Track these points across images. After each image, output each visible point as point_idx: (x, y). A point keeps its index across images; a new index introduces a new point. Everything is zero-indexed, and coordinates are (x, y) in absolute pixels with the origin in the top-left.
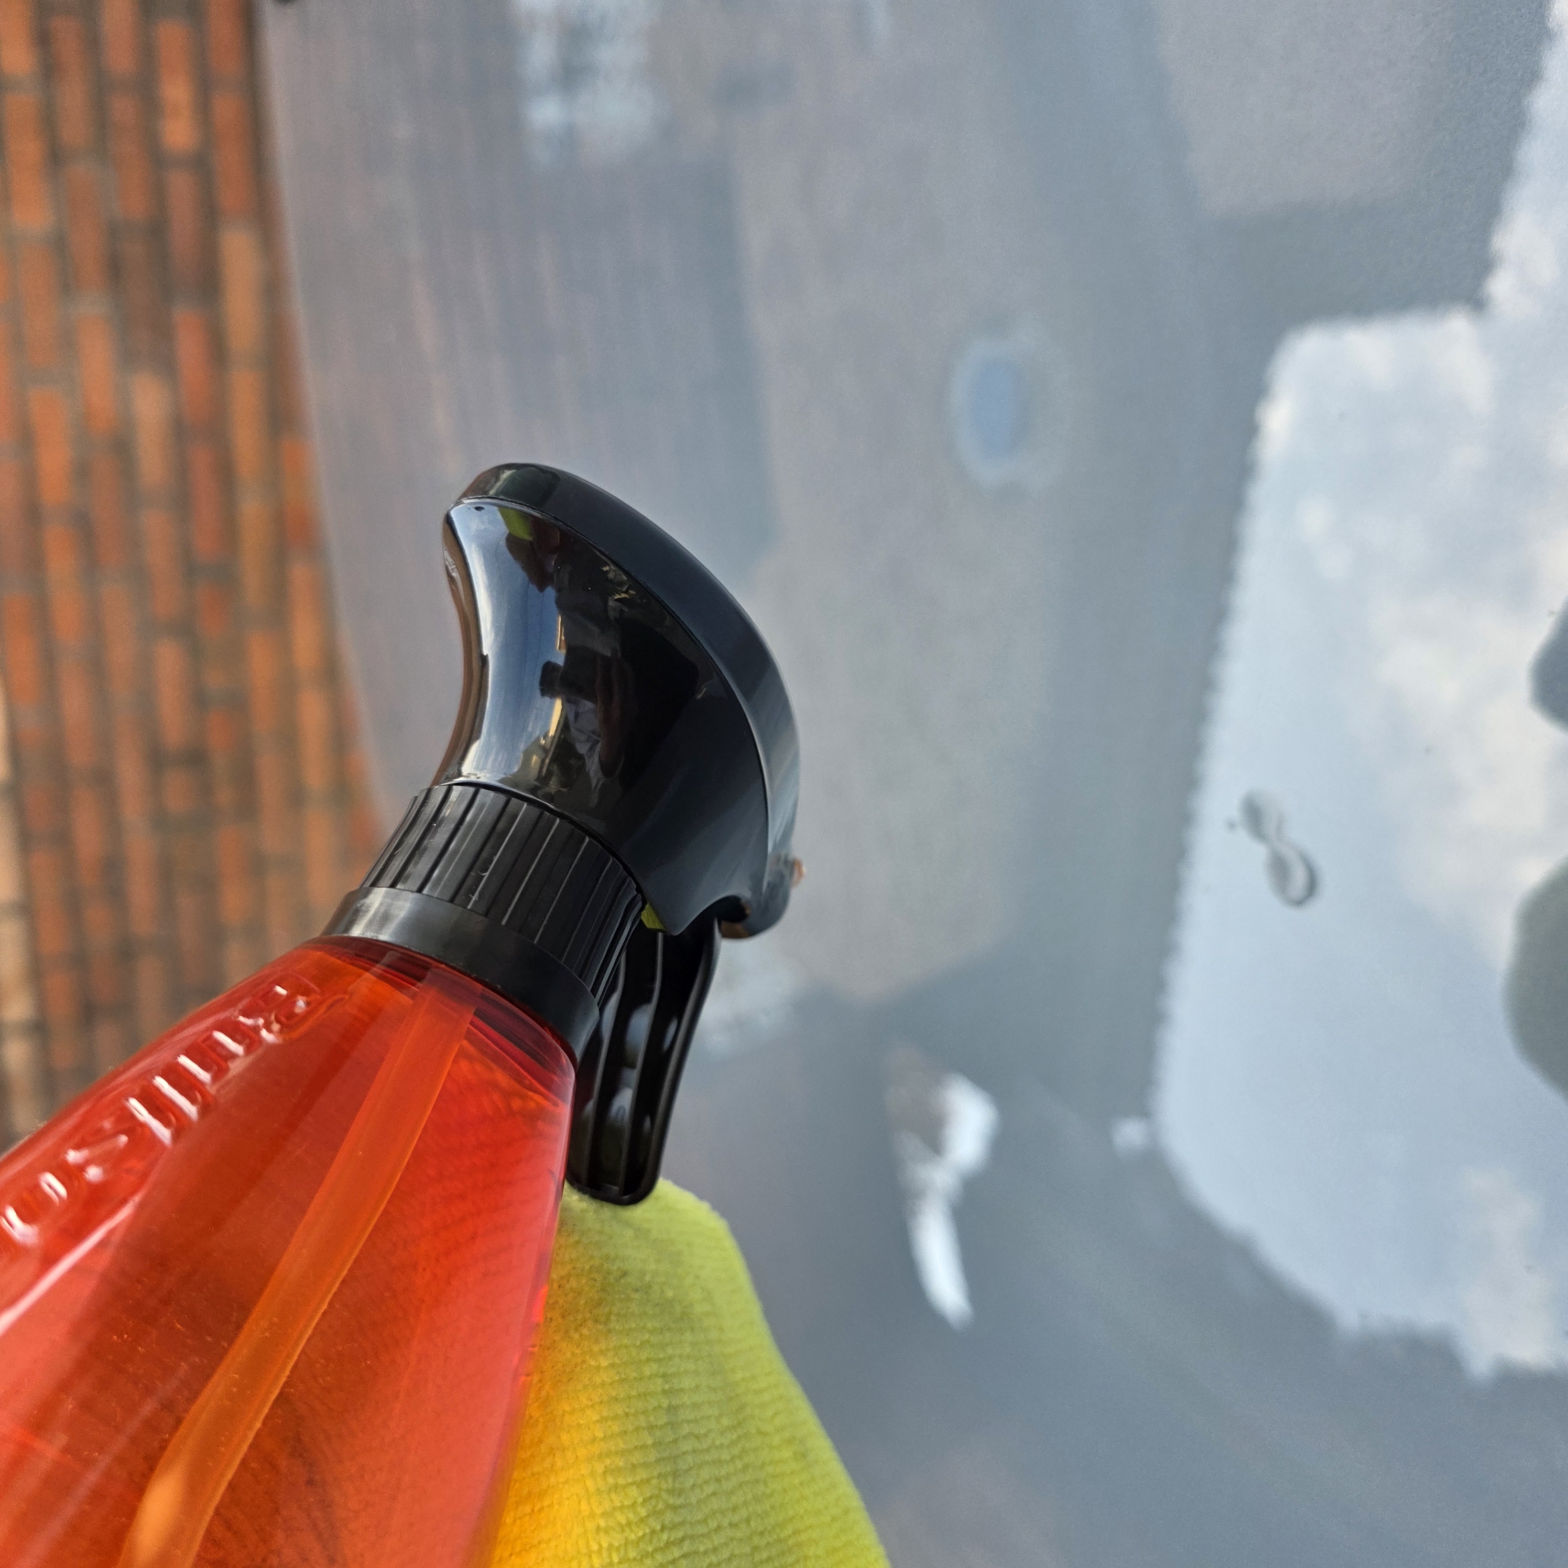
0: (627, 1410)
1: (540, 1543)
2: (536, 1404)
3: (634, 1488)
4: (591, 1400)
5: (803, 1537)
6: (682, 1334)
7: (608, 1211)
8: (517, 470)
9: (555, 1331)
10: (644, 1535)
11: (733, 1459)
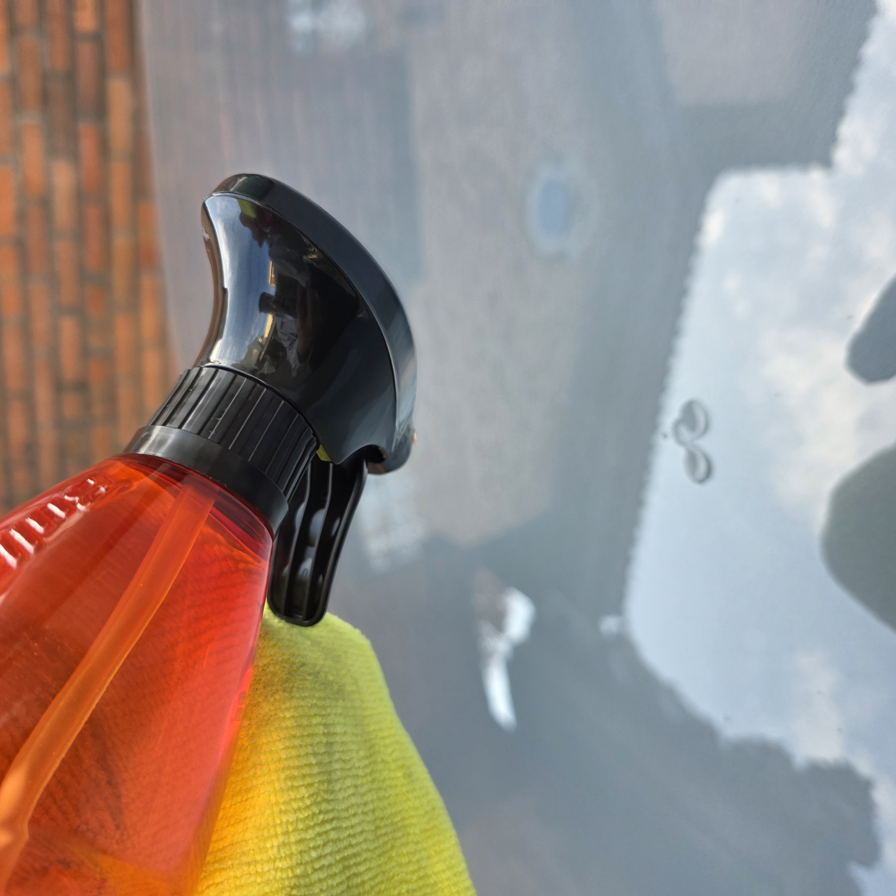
0: (301, 743)
1: (245, 819)
2: (246, 738)
3: (303, 788)
4: (279, 736)
5: (407, 822)
6: (337, 702)
7: (296, 630)
8: (248, 177)
9: (259, 696)
10: (308, 816)
11: (365, 775)
